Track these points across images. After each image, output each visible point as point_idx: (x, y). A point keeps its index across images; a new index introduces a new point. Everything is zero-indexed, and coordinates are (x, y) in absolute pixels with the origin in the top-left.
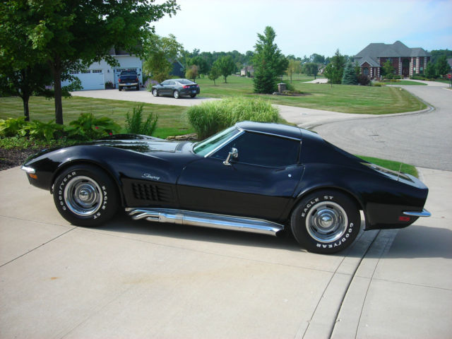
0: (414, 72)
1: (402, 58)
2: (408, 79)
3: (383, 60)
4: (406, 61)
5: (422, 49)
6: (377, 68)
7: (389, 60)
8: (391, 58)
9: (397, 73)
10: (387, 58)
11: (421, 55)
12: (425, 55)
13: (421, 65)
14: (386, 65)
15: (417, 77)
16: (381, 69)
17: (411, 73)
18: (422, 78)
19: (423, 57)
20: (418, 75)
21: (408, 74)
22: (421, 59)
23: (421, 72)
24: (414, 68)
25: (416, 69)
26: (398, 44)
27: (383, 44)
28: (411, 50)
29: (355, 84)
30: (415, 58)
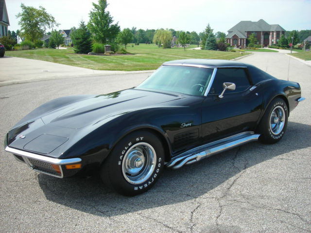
0: (272, 42)
1: (263, 32)
2: (267, 48)
3: (249, 33)
4: (267, 34)
5: (279, 25)
6: (243, 39)
7: (254, 33)
8: (256, 32)
9: (260, 43)
10: (252, 32)
11: (278, 30)
12: (280, 30)
13: (278, 37)
14: (251, 38)
15: (274, 46)
16: (247, 40)
17: (270, 44)
18: (278, 47)
19: (279, 32)
20: (275, 45)
21: (268, 44)
22: (278, 33)
23: (277, 43)
24: (273, 39)
25: (274, 41)
26: (262, 21)
27: (250, 22)
28: (271, 26)
29: (214, 50)
30: (273, 32)
